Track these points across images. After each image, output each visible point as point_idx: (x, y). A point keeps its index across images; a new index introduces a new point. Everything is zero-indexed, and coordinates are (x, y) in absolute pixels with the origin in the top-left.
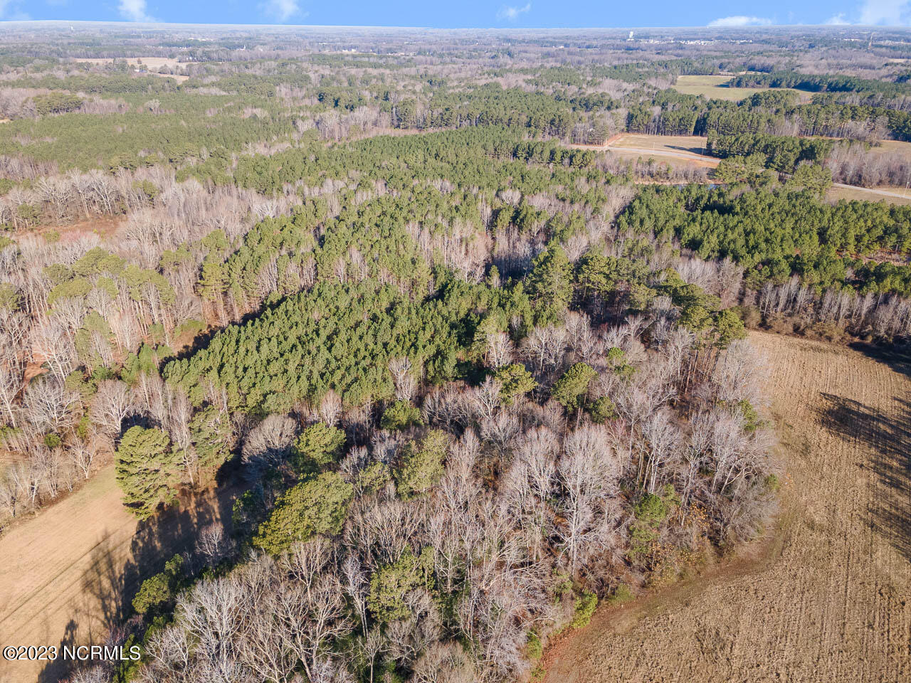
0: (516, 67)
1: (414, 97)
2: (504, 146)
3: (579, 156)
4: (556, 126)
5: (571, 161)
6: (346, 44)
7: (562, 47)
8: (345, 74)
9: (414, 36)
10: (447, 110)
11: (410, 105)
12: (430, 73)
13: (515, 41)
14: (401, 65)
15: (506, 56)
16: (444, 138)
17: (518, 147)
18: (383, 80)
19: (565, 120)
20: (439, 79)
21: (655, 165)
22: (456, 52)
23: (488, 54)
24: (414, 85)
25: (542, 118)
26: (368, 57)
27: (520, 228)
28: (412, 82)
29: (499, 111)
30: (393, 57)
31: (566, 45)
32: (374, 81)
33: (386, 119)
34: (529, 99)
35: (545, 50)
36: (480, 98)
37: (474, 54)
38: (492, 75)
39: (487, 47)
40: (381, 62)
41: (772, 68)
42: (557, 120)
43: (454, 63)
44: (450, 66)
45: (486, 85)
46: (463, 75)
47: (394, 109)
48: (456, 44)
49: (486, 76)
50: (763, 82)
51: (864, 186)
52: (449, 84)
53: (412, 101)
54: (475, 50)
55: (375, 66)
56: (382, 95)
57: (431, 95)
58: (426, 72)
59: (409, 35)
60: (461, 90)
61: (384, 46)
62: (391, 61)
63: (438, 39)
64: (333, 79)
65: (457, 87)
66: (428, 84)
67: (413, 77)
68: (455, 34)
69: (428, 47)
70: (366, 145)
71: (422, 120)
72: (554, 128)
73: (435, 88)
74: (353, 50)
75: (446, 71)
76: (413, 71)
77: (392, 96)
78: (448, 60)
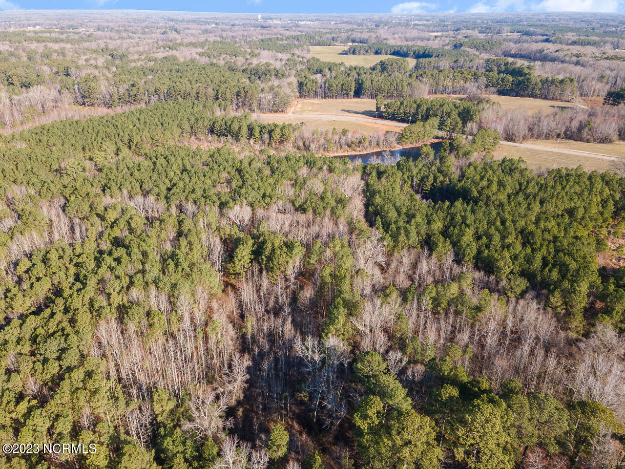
0: (185, 41)
1: (96, 72)
2: (200, 124)
3: (278, 130)
4: (243, 98)
5: (271, 136)
6: (31, 22)
7: (214, 25)
8: (24, 51)
9: (93, 16)
10: (133, 85)
11: (93, 81)
12: (111, 47)
13: (177, 20)
14: (82, 40)
15: (174, 32)
16: (135, 119)
17: (214, 123)
18: (64, 55)
19: (250, 92)
20: (120, 52)
21: (349, 135)
22: (131, 29)
23: (159, 30)
24: (95, 59)
25: (228, 90)
26: (50, 33)
27: (269, 270)
28: (94, 56)
29: (184, 86)
30: (74, 33)
31: (216, 24)
32: (55, 55)
33: (67, 97)
34: (208, 71)
35: (204, 27)
36: (162, 71)
37: (146, 30)
38: (167, 49)
39: (156, 25)
40: (64, 36)
41: (367, 40)
42: (243, 92)
43: (131, 38)
44: (128, 41)
45: (165, 58)
46: (141, 49)
47: (76, 86)
48: (129, 22)
49: (162, 49)
50: (369, 51)
51: (514, 141)
52: (131, 58)
53: (95, 77)
54: (147, 27)
55: (56, 41)
56: (62, 69)
57: (114, 69)
58: (106, 46)
59: (89, 15)
60: (142, 63)
61: (66, 23)
62: (72, 36)
63: (114, 18)
64: (11, 54)
65: (139, 60)
66: (110, 58)
67: (95, 51)
68: (127, 14)
69: (106, 24)
70: (40, 135)
71: (108, 97)
72: (240, 100)
73: (118, 62)
74: (37, 27)
75: (125, 45)
76: (93, 45)
77: (73, 71)
78: (125, 35)
